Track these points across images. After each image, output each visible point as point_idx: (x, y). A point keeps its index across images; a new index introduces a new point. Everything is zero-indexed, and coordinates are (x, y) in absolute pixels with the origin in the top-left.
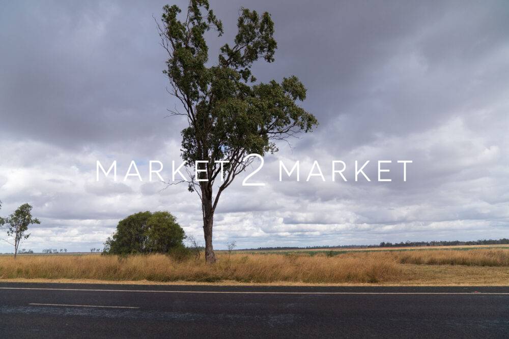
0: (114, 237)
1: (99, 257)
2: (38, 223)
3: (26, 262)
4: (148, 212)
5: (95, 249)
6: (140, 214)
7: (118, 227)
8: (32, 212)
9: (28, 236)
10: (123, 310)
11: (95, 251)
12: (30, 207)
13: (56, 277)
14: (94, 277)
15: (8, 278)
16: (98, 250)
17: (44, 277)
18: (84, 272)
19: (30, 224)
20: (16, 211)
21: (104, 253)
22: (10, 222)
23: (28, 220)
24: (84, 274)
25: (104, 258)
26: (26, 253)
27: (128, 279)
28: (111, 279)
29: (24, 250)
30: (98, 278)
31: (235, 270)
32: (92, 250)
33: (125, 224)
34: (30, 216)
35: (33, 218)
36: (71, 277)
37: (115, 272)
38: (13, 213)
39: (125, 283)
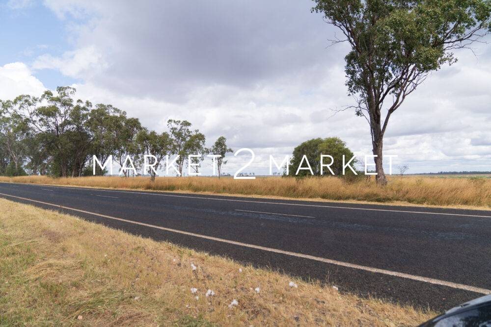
0: (291, 162)
1: (280, 178)
2: (232, 151)
3: (227, 181)
4: (319, 138)
5: (276, 173)
6: (313, 141)
7: (294, 153)
8: (226, 143)
9: (226, 162)
10: (302, 218)
11: (277, 175)
12: (224, 139)
13: (250, 193)
14: (278, 194)
15: (218, 193)
16: (279, 174)
17: (242, 193)
18: (270, 190)
19: (226, 153)
20: (216, 143)
21: (284, 176)
22: (213, 151)
23: (225, 149)
24: (270, 191)
25: (284, 179)
26: (225, 176)
27: (305, 197)
28: (290, 196)
29: (224, 173)
30: (281, 196)
31: (407, 192)
32: (274, 174)
33: (299, 150)
34: (225, 146)
35: (228, 148)
36: (261, 194)
37: (295, 191)
38: (214, 144)
39: (303, 199)
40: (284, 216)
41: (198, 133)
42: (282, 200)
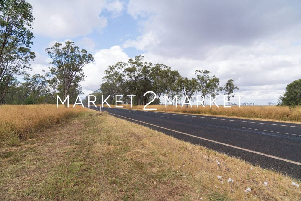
0: (284, 95)
1: (275, 107)
2: (238, 89)
3: (235, 109)
5: (271, 103)
7: (287, 89)
8: (234, 83)
9: (234, 96)
10: (297, 136)
11: (272, 104)
12: (232, 80)
13: (252, 117)
14: (274, 118)
15: (229, 116)
16: (273, 104)
17: (246, 117)
18: (267, 115)
19: (234, 90)
20: (227, 83)
21: (278, 105)
22: (225, 89)
23: (233, 87)
24: (268, 116)
25: (278, 108)
26: (233, 105)
27: (298, 121)
28: (285, 120)
29: (232, 103)
30: (277, 119)
32: (269, 104)
33: (291, 87)
34: (233, 85)
35: (235, 87)
36: (260, 117)
37: (288, 116)
38: (225, 84)
39: (296, 123)
40: (282, 134)
41: (214, 78)
42: (278, 122)
